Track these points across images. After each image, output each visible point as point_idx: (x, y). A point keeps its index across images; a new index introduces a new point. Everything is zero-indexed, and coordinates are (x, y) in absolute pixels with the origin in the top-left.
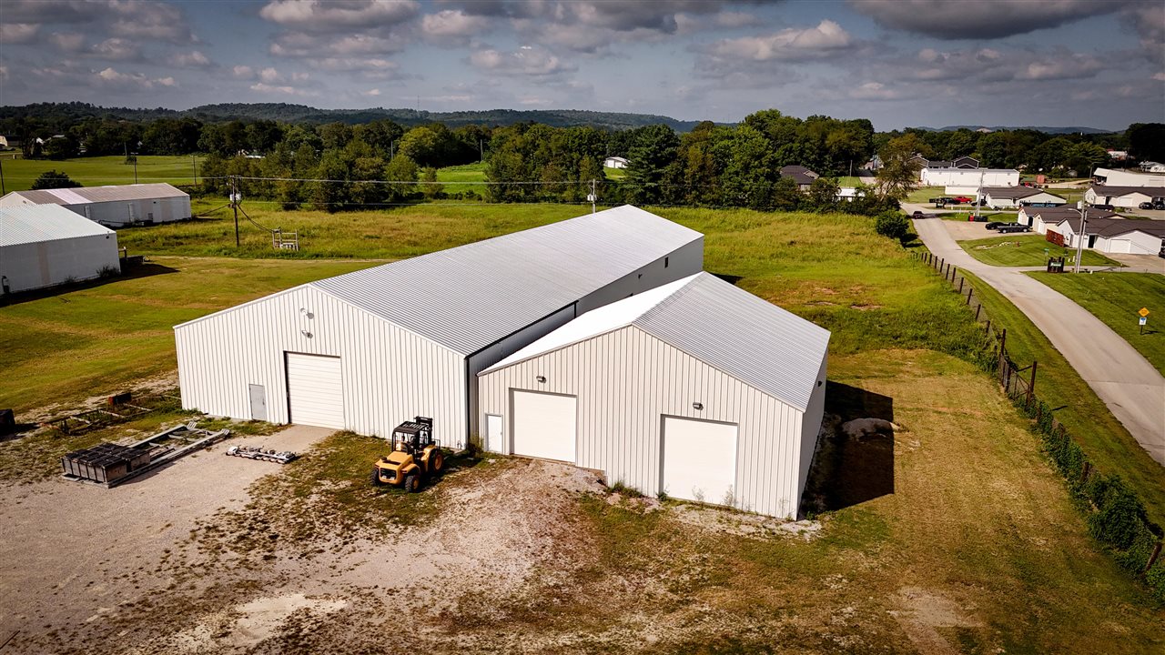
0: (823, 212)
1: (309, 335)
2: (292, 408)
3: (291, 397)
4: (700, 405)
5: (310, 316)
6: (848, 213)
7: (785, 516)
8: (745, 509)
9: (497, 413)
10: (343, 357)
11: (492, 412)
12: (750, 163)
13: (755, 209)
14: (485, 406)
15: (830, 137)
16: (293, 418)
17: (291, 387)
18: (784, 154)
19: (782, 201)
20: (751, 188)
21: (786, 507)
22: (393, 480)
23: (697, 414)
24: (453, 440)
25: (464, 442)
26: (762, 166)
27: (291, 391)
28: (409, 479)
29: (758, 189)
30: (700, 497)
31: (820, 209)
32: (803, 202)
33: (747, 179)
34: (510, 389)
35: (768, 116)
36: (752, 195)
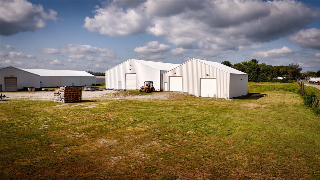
0: (273, 82)
1: (130, 70)
2: (127, 86)
3: (126, 84)
4: (208, 75)
5: (131, 65)
6: (281, 82)
7: (227, 98)
8: (218, 97)
9: (166, 82)
10: (137, 74)
11: (165, 82)
12: (251, 70)
13: (253, 82)
14: (164, 81)
15: (280, 70)
16: (127, 88)
17: (126, 81)
18: (267, 74)
19: (261, 79)
20: (252, 76)
21: (227, 96)
22: (144, 90)
23: (207, 77)
24: (157, 89)
25: (159, 89)
26: (255, 71)
27: (126, 82)
28: (147, 90)
29: (254, 76)
30: (208, 96)
31: (272, 82)
32: (267, 80)
33: (251, 74)
34: (169, 76)
35: (262, 65)
36: (252, 78)
